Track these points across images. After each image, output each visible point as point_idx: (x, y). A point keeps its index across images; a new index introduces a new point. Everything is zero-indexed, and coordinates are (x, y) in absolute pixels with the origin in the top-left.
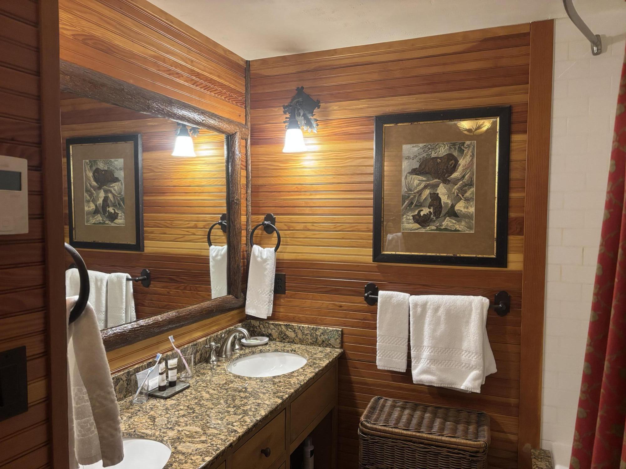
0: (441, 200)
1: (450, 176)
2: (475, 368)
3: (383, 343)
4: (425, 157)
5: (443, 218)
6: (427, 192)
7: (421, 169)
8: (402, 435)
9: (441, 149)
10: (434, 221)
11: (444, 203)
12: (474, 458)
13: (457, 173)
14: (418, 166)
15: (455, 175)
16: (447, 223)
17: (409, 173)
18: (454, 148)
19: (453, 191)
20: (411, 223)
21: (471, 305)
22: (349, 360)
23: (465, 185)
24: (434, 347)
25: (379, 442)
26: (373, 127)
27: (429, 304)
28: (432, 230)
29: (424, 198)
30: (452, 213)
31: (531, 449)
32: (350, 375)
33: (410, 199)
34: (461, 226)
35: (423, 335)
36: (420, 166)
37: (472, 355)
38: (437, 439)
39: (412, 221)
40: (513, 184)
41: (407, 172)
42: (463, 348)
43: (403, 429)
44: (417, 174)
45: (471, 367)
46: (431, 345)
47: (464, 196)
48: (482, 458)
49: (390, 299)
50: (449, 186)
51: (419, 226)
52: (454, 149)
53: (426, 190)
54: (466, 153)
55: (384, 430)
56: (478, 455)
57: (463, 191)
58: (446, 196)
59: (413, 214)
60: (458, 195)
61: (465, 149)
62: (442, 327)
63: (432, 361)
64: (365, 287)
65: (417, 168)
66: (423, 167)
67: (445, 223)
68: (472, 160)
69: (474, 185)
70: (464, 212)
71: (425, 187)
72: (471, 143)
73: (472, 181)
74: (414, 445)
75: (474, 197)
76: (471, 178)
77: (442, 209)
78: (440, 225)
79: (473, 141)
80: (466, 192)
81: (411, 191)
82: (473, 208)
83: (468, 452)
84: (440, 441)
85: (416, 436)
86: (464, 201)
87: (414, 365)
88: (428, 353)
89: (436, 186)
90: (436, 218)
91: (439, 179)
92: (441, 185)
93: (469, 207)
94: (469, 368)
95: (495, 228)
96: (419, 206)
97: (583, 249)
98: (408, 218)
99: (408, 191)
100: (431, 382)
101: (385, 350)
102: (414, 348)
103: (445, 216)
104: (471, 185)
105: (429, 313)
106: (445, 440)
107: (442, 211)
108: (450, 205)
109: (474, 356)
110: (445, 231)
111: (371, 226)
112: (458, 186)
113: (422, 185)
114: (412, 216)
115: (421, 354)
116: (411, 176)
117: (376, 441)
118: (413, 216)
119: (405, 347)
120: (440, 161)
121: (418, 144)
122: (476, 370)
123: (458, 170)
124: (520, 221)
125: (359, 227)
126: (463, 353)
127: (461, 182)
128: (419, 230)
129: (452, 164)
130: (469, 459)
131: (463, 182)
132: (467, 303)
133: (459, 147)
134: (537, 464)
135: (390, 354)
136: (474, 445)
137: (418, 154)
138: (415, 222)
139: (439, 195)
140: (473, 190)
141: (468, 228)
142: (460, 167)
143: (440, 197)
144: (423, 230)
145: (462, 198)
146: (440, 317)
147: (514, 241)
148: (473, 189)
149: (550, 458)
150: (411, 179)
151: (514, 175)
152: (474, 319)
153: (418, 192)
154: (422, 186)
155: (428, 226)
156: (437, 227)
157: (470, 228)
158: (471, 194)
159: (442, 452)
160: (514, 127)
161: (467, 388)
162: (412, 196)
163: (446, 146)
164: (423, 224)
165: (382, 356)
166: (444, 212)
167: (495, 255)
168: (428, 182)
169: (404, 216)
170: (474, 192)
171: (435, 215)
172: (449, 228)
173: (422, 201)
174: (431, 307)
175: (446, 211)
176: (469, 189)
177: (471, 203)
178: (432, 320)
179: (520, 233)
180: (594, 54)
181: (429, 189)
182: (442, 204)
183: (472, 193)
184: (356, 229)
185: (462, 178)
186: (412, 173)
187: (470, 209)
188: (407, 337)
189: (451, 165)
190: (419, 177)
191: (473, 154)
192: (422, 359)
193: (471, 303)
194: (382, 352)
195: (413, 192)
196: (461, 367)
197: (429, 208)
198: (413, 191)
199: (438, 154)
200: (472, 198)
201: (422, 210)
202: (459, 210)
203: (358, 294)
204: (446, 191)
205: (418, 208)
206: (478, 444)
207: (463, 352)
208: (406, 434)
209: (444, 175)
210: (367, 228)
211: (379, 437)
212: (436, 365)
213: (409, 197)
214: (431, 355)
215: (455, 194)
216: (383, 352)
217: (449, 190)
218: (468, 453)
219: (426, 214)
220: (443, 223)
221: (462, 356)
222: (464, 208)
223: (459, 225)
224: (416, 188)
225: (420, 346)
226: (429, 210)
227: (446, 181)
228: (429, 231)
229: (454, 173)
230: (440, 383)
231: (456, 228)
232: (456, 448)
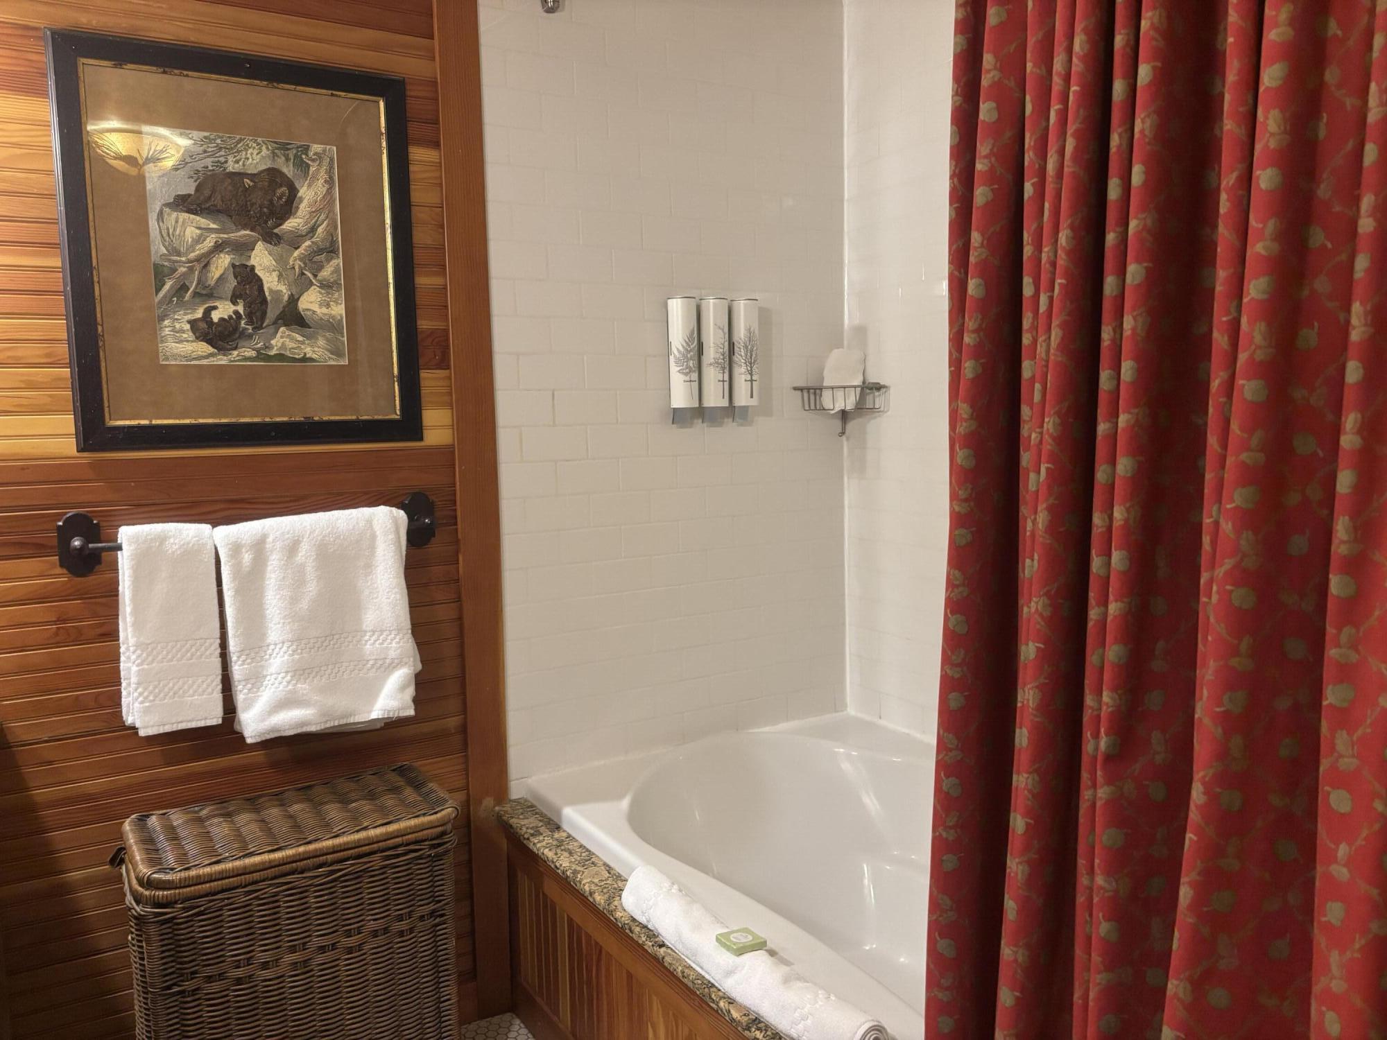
0: (262, 284)
1: (281, 225)
2: (398, 664)
3: (152, 661)
4: (210, 168)
5: (271, 329)
6: (223, 262)
7: (202, 198)
8: (273, 864)
9: (252, 154)
10: (250, 337)
11: (271, 291)
12: (440, 850)
13: (298, 220)
14: (192, 191)
15: (291, 224)
16: (282, 340)
17: (168, 205)
18: (284, 156)
19: (291, 263)
20: (188, 341)
21: (371, 526)
22: (18, 746)
23: (320, 251)
24: (299, 640)
25: (210, 908)
26: (47, 60)
27: (270, 539)
28: (246, 359)
29: (217, 275)
30: (293, 318)
31: (494, 807)
32: (28, 789)
33: (177, 275)
34: (316, 349)
35: (263, 617)
36: (198, 189)
37: (389, 638)
38: (359, 840)
39: (189, 335)
40: (419, 256)
41: (163, 202)
42: (364, 628)
43: (269, 852)
44: (190, 211)
45: (390, 664)
46: (290, 636)
47: (318, 278)
48: (453, 844)
49: (162, 543)
50: (277, 249)
51: (211, 350)
52: (283, 158)
53: (222, 255)
54: (313, 174)
55: (221, 872)
56: (446, 838)
57: (313, 262)
58: (275, 274)
59: (189, 317)
60: (303, 274)
61: (310, 162)
62: (312, 588)
63: (298, 673)
64: (60, 526)
65: (189, 195)
66: (207, 193)
67: (277, 342)
68: (329, 191)
69: (339, 253)
70: (321, 315)
71: (218, 248)
72: (324, 151)
73: (333, 242)
74: (305, 878)
75: (340, 280)
76: (331, 235)
77: (267, 307)
78: (267, 347)
79: (328, 147)
80: (321, 268)
81: (179, 254)
82: (339, 306)
83: (425, 840)
84: (367, 842)
85: (309, 852)
86: (318, 289)
87: (245, 699)
88: (286, 657)
89: (247, 247)
90: (252, 329)
91: (252, 230)
92: (260, 246)
93: (332, 303)
94: (383, 669)
95: (392, 352)
96: (206, 295)
97: (553, 395)
98: (178, 326)
99: (171, 254)
100: (303, 724)
101: (160, 681)
102: (243, 657)
103: (275, 323)
104: (331, 252)
105: (274, 562)
106: (376, 836)
107: (269, 311)
108: (286, 298)
109: (395, 638)
110: (279, 361)
111: (63, 350)
112: (301, 250)
113: (208, 239)
114: (189, 322)
115: (262, 667)
116: (174, 215)
117: (202, 908)
118: (193, 323)
119: (217, 662)
120: (251, 184)
121: (189, 131)
122: (400, 668)
123: (300, 213)
124: (442, 340)
125: (19, 353)
126: (367, 638)
127: (308, 243)
128: (212, 359)
129: (283, 194)
130: (430, 856)
131: (312, 242)
132: (362, 524)
133: (296, 156)
134: (524, 825)
135: (176, 688)
136: (438, 820)
137: (191, 156)
138: (197, 338)
139: (256, 271)
140: (338, 265)
141: (332, 354)
142: (302, 206)
143: (259, 277)
144: (222, 360)
145: (314, 281)
146: (303, 566)
147: (430, 380)
148: (338, 262)
149: (536, 807)
150: (177, 222)
151: (422, 236)
152: (384, 555)
153: (198, 260)
154: (209, 243)
155: (235, 348)
156: (258, 351)
157: (337, 353)
158: (332, 273)
159: (372, 864)
160: (414, 129)
161: (389, 711)
162: (183, 270)
163: (264, 148)
164: (220, 343)
165: (151, 698)
166: (272, 314)
167: (398, 412)
168: (225, 236)
169: (166, 322)
170: (340, 268)
171: (250, 322)
172: (288, 353)
173: (212, 283)
174: (278, 545)
175: (278, 312)
176: (329, 261)
177: (336, 295)
178: (284, 578)
179: (443, 364)
180: (550, 11)
181: (228, 253)
182: (267, 294)
183: (336, 271)
184: (9, 357)
185: (309, 232)
186: (178, 206)
187: (334, 308)
188: (217, 633)
189: (280, 198)
190: (198, 218)
191: (331, 178)
192: (268, 678)
193: (369, 522)
194: (151, 688)
195: (183, 259)
196: (365, 670)
197: (234, 303)
198: (186, 254)
199: (244, 165)
200: (337, 283)
201: (215, 308)
202: (308, 310)
203: (39, 549)
204: (274, 263)
205: (204, 302)
206: (445, 816)
207: (365, 635)
208: (283, 858)
209: (266, 222)
210: (48, 355)
211: (206, 895)
212: (307, 681)
213: (174, 270)
214: (293, 660)
215: (297, 270)
216: (155, 687)
217: (281, 260)
218: (427, 843)
219: (226, 317)
220: (272, 342)
221: (366, 644)
222: (321, 305)
223: (311, 346)
224: (191, 248)
225: (256, 646)
226: (233, 308)
227: (271, 238)
228: (238, 361)
229: (288, 218)
230: (324, 719)
231: (305, 354)
232: (401, 842)
